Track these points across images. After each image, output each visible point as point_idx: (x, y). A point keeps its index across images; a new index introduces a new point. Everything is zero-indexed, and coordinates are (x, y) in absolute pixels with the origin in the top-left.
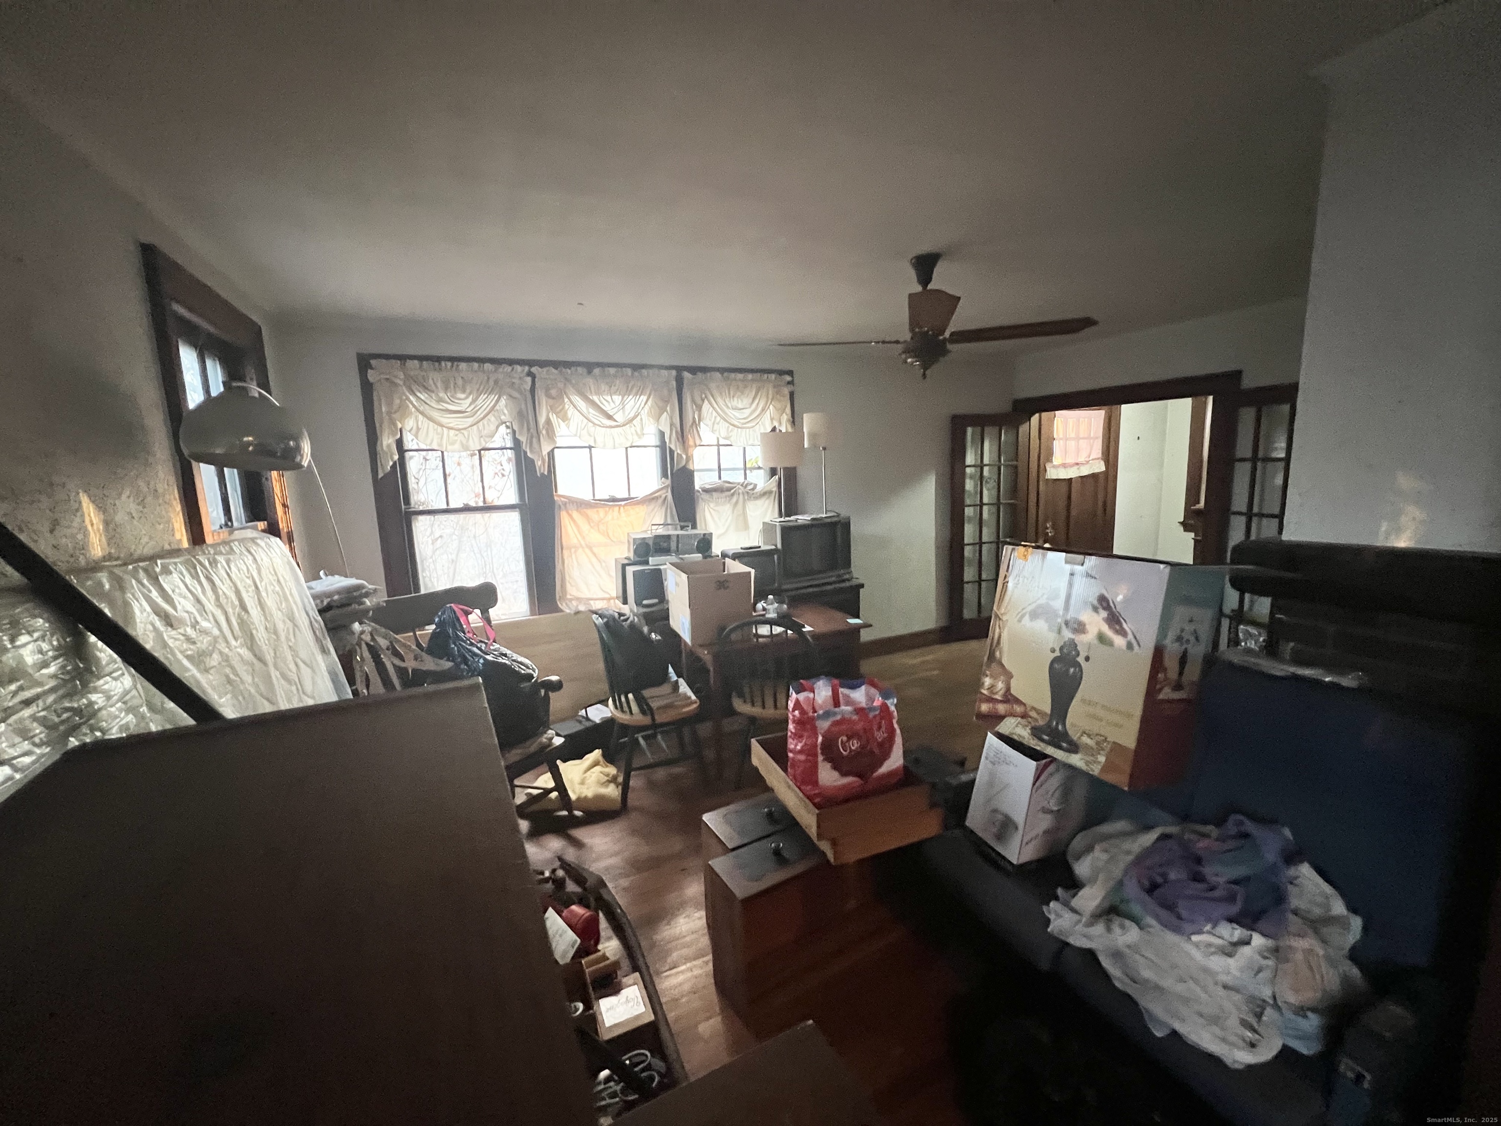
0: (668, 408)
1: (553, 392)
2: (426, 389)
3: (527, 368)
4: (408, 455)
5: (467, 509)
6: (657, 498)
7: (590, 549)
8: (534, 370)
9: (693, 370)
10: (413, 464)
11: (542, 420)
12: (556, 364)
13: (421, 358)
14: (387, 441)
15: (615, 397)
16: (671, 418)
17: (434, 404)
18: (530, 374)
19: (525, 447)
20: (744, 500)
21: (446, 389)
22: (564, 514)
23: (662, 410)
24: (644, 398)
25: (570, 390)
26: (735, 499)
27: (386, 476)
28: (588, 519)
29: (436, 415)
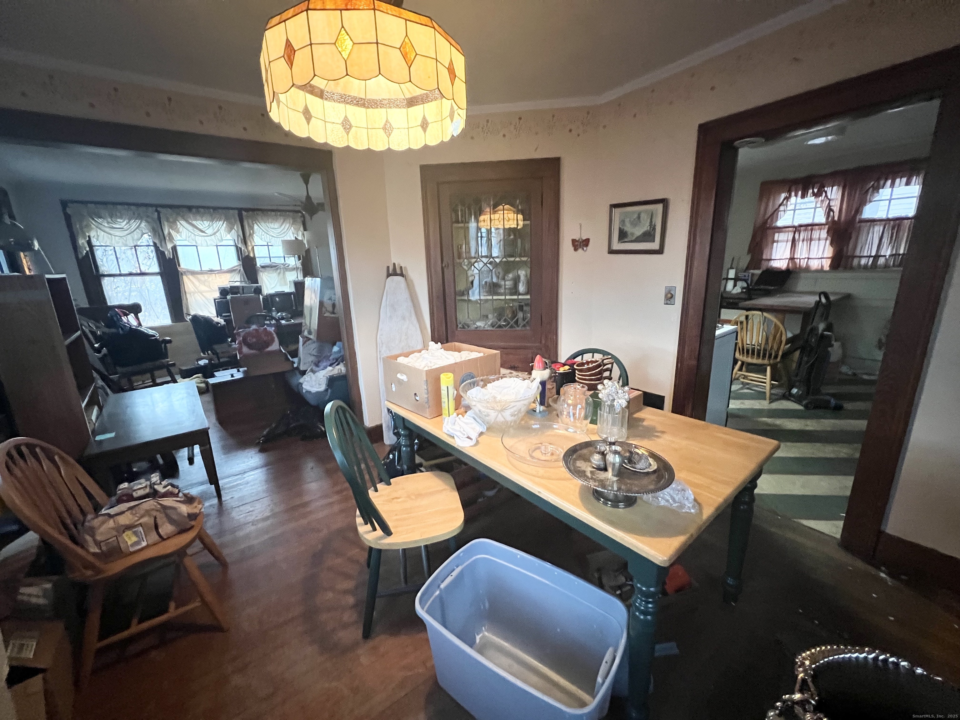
0: (235, 227)
1: (171, 220)
2: (101, 217)
3: (154, 208)
4: (95, 248)
5: (131, 274)
6: (234, 270)
7: (201, 293)
8: (159, 209)
9: (247, 210)
10: (99, 253)
11: (166, 232)
12: (171, 207)
13: (96, 203)
14: (82, 242)
15: (205, 222)
16: (237, 232)
17: (106, 225)
18: (157, 211)
19: (158, 245)
20: (284, 272)
21: (111, 217)
22: (184, 277)
23: (231, 229)
24: (221, 223)
25: (179, 218)
26: (279, 271)
27: (84, 258)
28: (199, 280)
29: (107, 230)
